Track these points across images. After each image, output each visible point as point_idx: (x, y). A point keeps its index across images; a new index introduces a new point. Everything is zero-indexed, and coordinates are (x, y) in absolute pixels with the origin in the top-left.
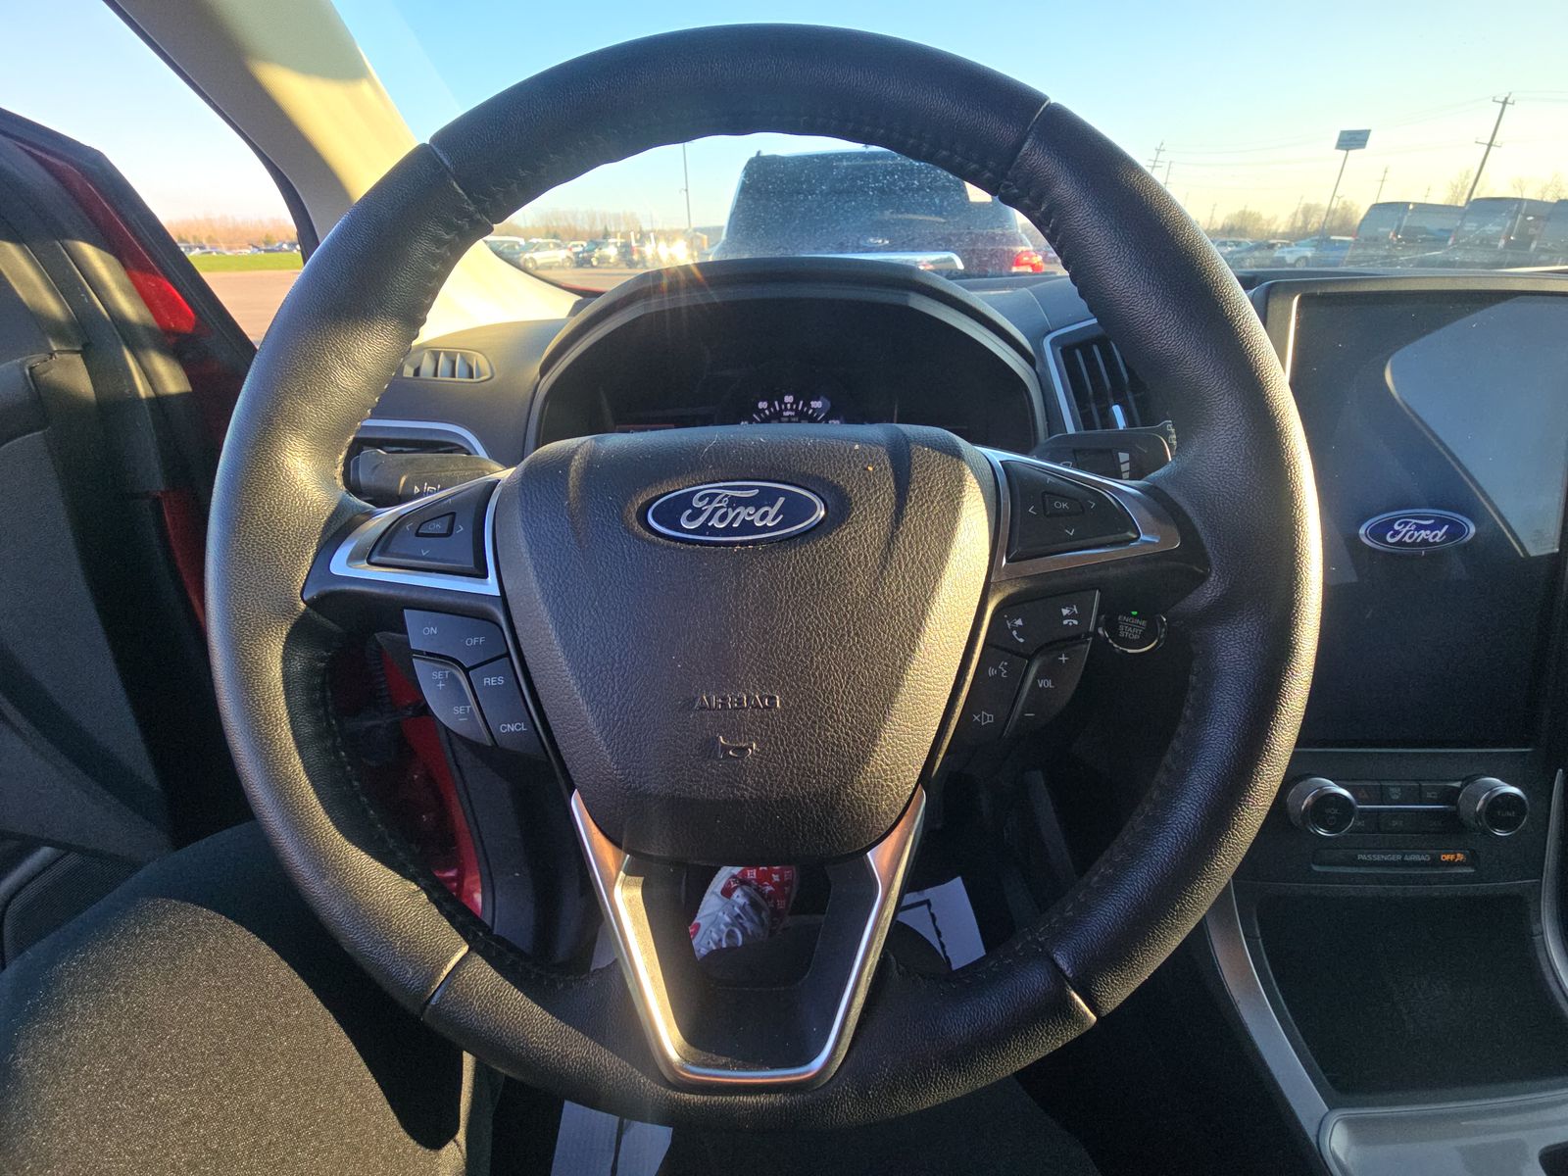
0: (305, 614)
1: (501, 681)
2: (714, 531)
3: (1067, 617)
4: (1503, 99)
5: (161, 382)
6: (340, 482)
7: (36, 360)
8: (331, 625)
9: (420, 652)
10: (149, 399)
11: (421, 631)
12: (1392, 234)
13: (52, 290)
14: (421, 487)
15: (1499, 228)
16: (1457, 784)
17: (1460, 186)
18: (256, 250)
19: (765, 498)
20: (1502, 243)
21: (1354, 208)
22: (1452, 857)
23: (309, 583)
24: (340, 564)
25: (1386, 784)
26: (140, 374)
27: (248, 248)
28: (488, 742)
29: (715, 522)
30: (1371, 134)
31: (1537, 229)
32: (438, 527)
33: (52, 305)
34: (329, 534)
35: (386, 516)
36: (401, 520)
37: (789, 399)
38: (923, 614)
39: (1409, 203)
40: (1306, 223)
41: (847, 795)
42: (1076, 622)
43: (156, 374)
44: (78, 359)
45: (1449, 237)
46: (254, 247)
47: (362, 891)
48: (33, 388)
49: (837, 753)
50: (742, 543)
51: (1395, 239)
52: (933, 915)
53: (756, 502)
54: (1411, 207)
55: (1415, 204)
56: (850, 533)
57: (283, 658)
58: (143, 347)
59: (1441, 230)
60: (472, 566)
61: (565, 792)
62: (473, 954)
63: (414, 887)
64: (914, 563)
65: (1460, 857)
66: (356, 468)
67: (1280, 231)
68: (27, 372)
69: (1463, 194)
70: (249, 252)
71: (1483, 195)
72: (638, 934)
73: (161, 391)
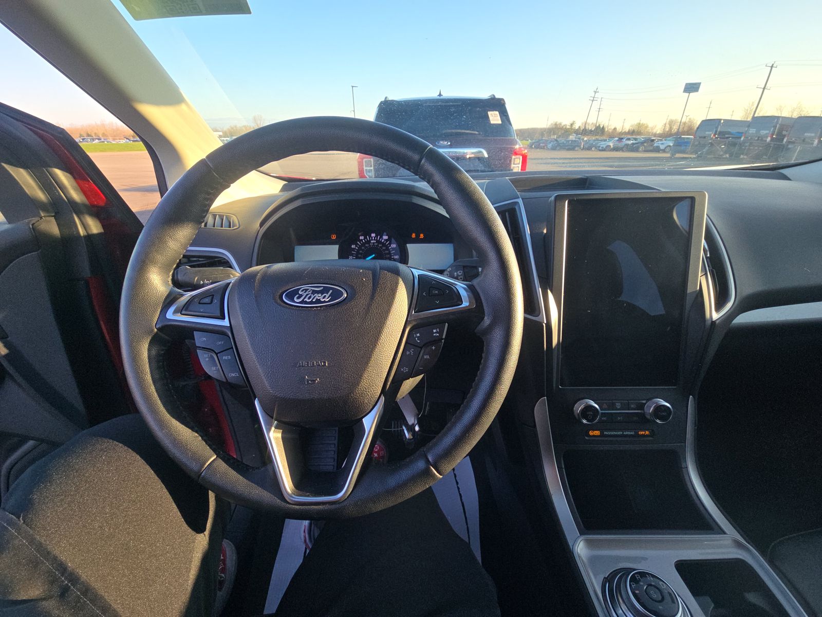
0: (157, 333)
1: (229, 357)
2: (306, 303)
3: (435, 333)
4: (771, 65)
5: (90, 229)
6: (170, 282)
7: (34, 220)
8: (166, 337)
9: (200, 347)
10: (85, 237)
11: (200, 339)
12: (712, 135)
13: (41, 189)
14: (203, 281)
15: (767, 132)
16: (644, 402)
17: (749, 109)
18: (128, 140)
19: (325, 290)
20: (769, 139)
21: (695, 122)
22: (644, 433)
23: (159, 322)
24: (170, 315)
25: (614, 401)
26: (81, 226)
27: (123, 140)
28: (225, 380)
29: (306, 299)
30: (701, 85)
31: (787, 131)
32: (207, 300)
33: (41, 196)
34: (166, 303)
35: (189, 295)
36: (193, 297)
37: (373, 235)
38: (380, 331)
39: (721, 120)
40: (671, 128)
41: (352, 397)
42: (438, 335)
43: (88, 224)
44: (53, 219)
45: (742, 136)
46: (127, 139)
47: (177, 435)
48: (34, 234)
49: (348, 382)
50: (316, 307)
51: (714, 137)
52: (455, 475)
53: (322, 292)
54: (722, 121)
55: (724, 120)
56: (354, 303)
57: (148, 350)
58: (82, 213)
59: (738, 132)
60: (219, 315)
61: (253, 398)
62: (218, 458)
63: (197, 434)
64: (377, 314)
65: (647, 433)
66: (177, 274)
67: (658, 133)
68: (31, 226)
69: (751, 114)
70: (124, 141)
71: (761, 115)
72: (279, 450)
73: (90, 233)
